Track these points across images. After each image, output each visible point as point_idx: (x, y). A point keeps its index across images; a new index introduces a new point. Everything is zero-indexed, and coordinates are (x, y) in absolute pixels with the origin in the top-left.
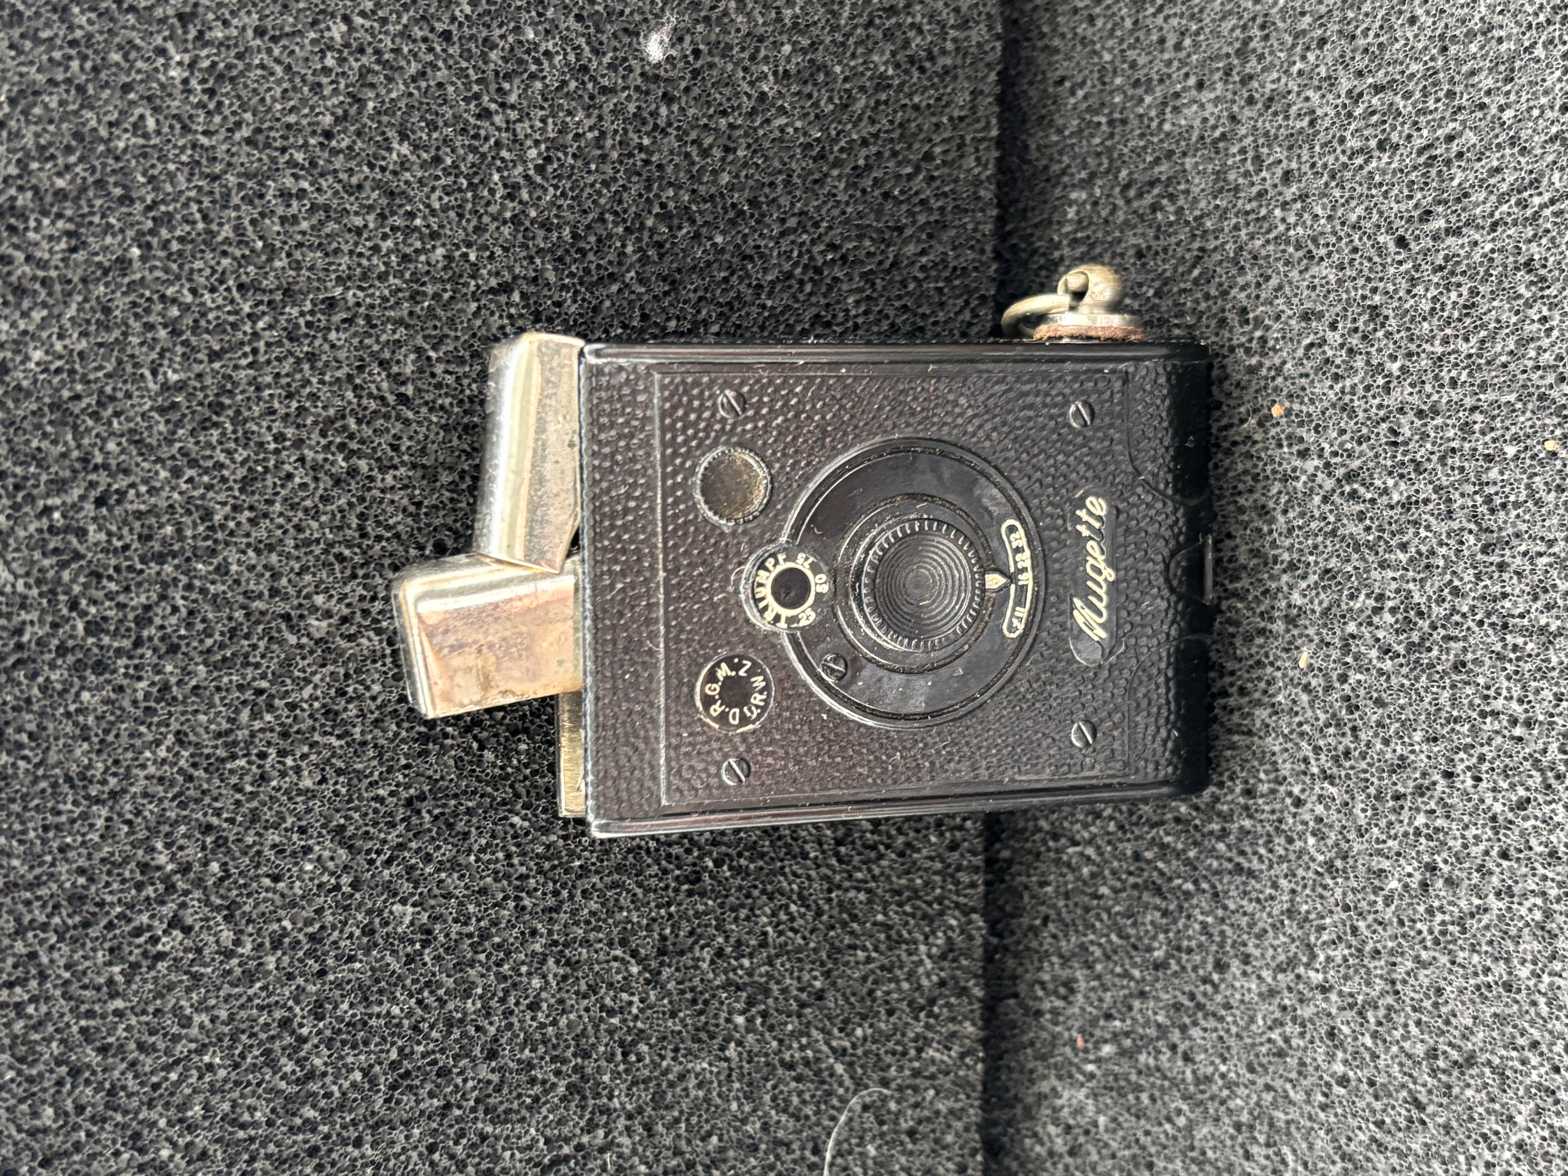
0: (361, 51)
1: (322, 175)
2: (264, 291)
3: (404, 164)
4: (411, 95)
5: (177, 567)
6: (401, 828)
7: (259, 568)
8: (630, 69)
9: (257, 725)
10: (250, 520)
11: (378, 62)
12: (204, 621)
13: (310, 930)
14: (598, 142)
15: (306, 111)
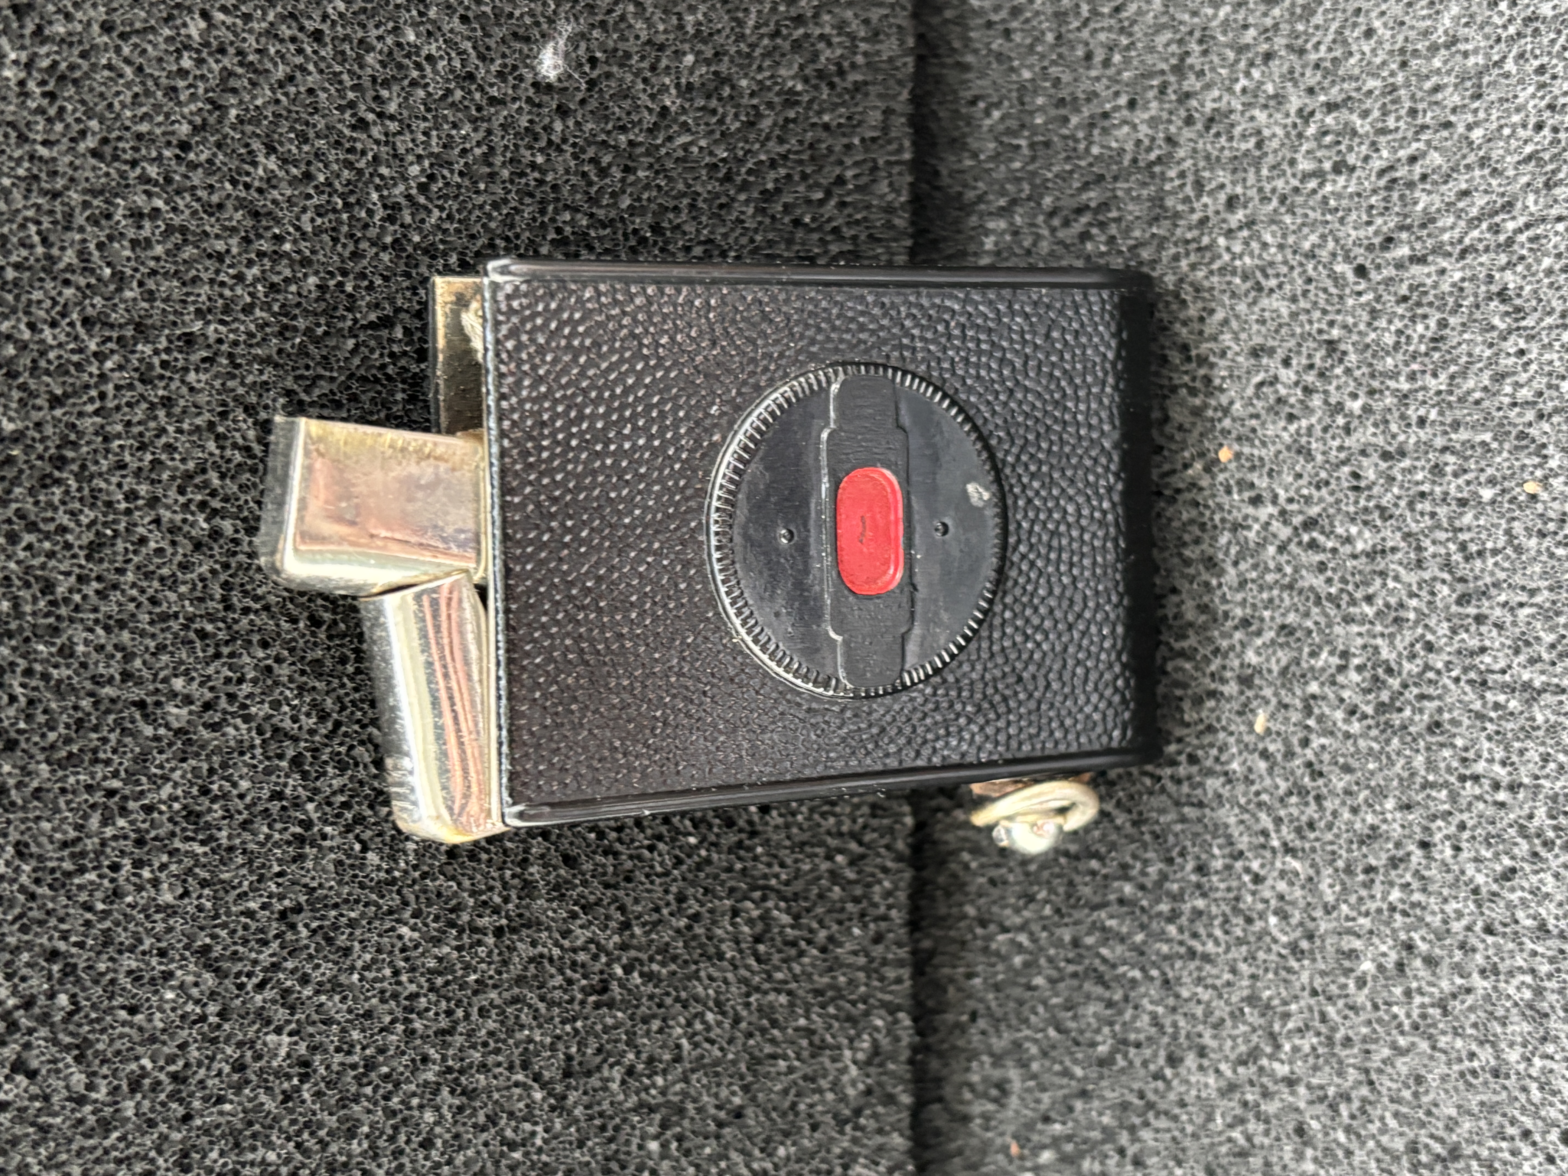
0: (222, 51)
1: (178, 192)
2: (112, 326)
3: (271, 180)
4: (277, 101)
5: (14, 649)
6: (275, 945)
7: (109, 648)
8: (521, 78)
9: (109, 832)
10: (97, 592)
11: (241, 64)
12: (45, 711)
13: (172, 1068)
14: (486, 160)
15: (161, 118)
